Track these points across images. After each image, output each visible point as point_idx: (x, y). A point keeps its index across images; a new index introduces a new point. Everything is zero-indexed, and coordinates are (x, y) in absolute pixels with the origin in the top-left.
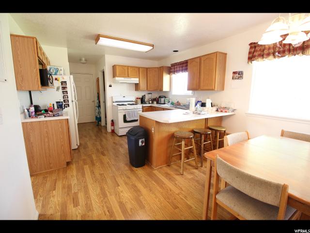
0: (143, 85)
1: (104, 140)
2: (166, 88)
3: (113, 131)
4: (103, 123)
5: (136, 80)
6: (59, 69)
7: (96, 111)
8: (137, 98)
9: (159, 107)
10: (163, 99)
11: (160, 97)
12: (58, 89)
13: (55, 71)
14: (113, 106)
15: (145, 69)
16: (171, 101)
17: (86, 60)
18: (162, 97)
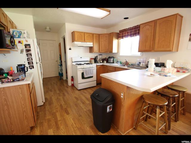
0: (96, 48)
1: (66, 94)
2: (115, 50)
3: (73, 85)
4: (64, 78)
5: (90, 44)
6: (23, 32)
7: (59, 69)
8: (91, 59)
9: (110, 65)
10: (112, 59)
11: (109, 58)
12: (22, 51)
13: (18, 34)
14: (73, 65)
15: (98, 35)
16: (119, 61)
17: (50, 29)
18: (111, 58)
